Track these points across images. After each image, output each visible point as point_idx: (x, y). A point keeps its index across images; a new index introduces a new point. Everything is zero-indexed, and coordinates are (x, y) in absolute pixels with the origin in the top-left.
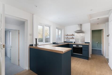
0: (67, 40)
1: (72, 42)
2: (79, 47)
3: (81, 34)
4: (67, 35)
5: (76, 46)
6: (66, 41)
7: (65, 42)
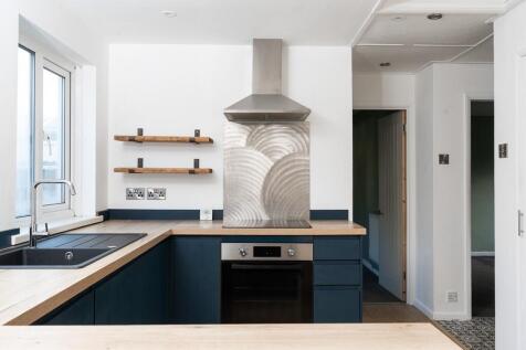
0: (130, 195)
1: (193, 215)
2: (284, 257)
3: (282, 140)
4: (134, 133)
5: (257, 251)
6: (118, 201)
7: (109, 215)
